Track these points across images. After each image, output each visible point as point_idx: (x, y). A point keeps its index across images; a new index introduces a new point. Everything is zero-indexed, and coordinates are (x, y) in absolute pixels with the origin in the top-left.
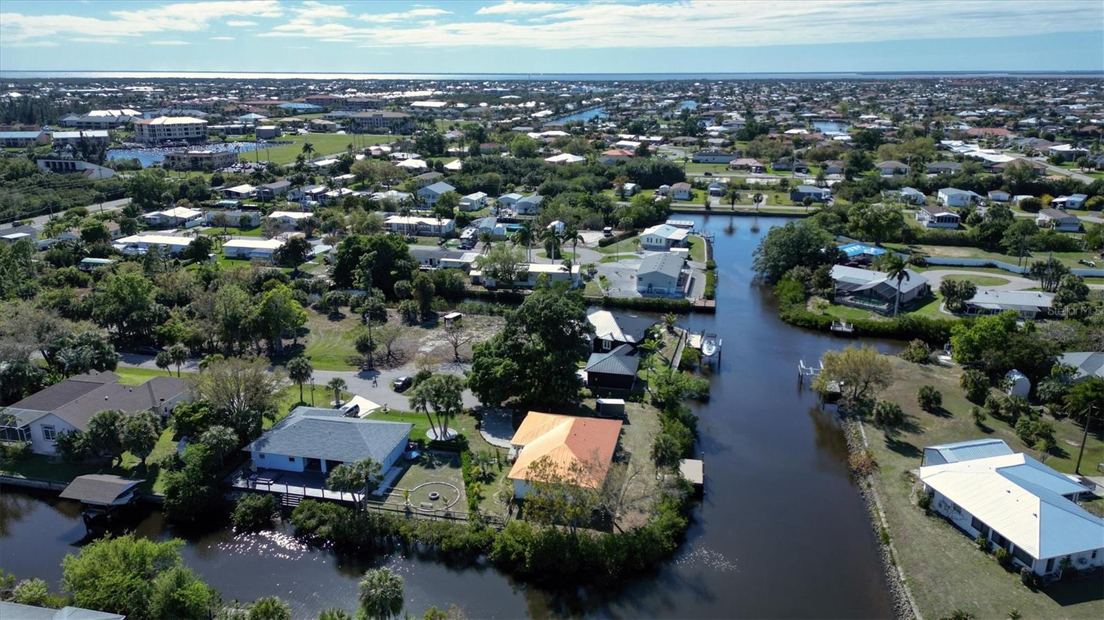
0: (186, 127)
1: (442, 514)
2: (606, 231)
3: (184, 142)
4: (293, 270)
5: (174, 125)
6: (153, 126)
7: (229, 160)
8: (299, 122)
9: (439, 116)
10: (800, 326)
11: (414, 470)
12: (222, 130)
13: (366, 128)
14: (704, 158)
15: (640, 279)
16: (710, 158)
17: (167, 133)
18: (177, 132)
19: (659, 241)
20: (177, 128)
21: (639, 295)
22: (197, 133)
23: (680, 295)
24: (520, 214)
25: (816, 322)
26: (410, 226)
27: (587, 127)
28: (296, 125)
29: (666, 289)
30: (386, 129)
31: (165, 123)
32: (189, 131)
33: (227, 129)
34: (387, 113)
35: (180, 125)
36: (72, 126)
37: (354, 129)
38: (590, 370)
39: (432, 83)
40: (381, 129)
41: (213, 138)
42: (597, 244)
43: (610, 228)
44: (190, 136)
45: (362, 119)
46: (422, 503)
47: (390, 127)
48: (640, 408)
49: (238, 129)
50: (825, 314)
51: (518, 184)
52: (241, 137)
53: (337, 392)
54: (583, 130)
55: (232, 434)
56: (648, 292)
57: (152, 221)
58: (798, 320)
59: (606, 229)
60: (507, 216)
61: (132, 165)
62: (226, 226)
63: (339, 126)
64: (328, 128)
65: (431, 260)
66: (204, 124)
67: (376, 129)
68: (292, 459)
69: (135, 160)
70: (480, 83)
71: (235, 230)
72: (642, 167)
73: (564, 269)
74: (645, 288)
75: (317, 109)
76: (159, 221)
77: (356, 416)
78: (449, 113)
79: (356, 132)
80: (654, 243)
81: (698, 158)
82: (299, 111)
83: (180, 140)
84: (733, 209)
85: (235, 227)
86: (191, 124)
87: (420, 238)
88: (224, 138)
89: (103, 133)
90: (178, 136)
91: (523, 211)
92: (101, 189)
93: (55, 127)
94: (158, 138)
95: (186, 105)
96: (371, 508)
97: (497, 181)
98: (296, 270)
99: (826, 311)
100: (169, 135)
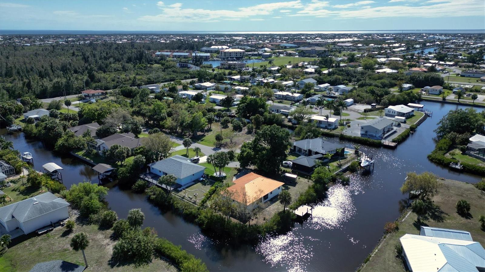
0: (236, 53)
1: (193, 201)
2: (372, 106)
3: (235, 59)
4: (227, 108)
5: (232, 52)
6: (225, 52)
7: (242, 66)
8: (282, 52)
9: (346, 50)
10: (434, 162)
11: (199, 184)
12: (250, 54)
13: (307, 55)
14: (468, 74)
15: (362, 128)
16: (472, 75)
17: (229, 55)
18: (233, 55)
19: (394, 112)
20: (233, 53)
21: (360, 135)
22: (241, 55)
23: (380, 138)
24: (340, 95)
25: (443, 161)
26: (283, 96)
27: (416, 56)
28: (280, 53)
29: (374, 135)
30: (316, 55)
31: (230, 51)
32: (237, 55)
33: (252, 54)
34: (318, 48)
35: (234, 52)
36: (204, 52)
37: (302, 55)
38: (295, 162)
39: (358, 35)
40: (313, 55)
41: (246, 58)
42: (363, 111)
43: (374, 104)
44: (238, 56)
45: (306, 51)
46: (189, 196)
47: (317, 55)
48: (307, 182)
49: (256, 54)
50: (453, 158)
51: (350, 81)
52: (257, 57)
53: (197, 153)
54: (412, 58)
55: (144, 159)
56: (365, 135)
57: (197, 87)
58: (434, 159)
59: (372, 104)
60: (333, 95)
61: (209, 66)
62: (219, 90)
63: (297, 54)
64: (292, 54)
65: (278, 110)
66: (243, 52)
67: (311, 55)
68: (160, 171)
69: (211, 65)
70: (382, 35)
71: (222, 92)
72: (419, 77)
73: (325, 119)
74: (364, 133)
75: (295, 46)
76: (199, 87)
77: (196, 163)
78: (351, 48)
79: (303, 56)
80: (391, 113)
81: (464, 74)
82: (287, 47)
83: (233, 58)
84: (458, 101)
85: (222, 91)
86: (239, 52)
87: (286, 101)
88: (250, 57)
89: (208, 54)
90: (233, 56)
91: (341, 93)
92: (191, 74)
93: (199, 52)
94: (226, 57)
95: (245, 44)
96: (173, 194)
97: (339, 79)
98: (228, 109)
99: (454, 157)
100: (230, 56)
